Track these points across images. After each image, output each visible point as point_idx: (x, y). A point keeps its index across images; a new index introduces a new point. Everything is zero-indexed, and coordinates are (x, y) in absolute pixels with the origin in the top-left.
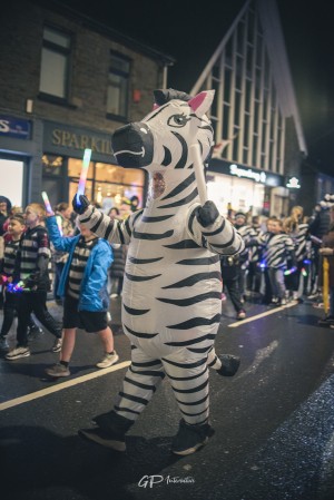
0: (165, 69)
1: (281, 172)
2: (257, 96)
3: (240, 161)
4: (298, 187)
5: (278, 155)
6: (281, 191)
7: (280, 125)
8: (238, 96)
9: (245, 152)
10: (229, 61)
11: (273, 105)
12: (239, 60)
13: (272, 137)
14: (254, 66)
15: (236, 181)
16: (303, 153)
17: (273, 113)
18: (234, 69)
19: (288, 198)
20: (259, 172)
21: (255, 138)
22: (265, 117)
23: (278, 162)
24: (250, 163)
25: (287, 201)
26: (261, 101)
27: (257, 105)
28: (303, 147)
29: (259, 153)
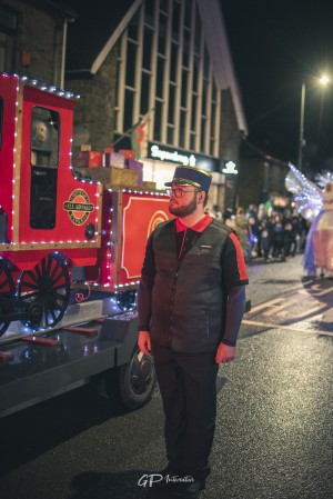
0: (65, 26)
1: (216, 155)
2: (185, 63)
3: (164, 141)
4: (236, 172)
5: (212, 134)
6: (216, 177)
7: (214, 98)
8: (161, 63)
9: (170, 131)
10: (150, 20)
11: (206, 74)
12: (163, 20)
13: (204, 112)
14: (182, 27)
15: (158, 165)
16: (242, 132)
17: (205, 83)
18: (156, 28)
19: (225, 185)
20: (188, 155)
21: (183, 114)
22: (195, 89)
23: (212, 143)
24: (176, 144)
25: (223, 190)
26: (191, 68)
27: (185, 74)
28: (242, 126)
29: (188, 132)
